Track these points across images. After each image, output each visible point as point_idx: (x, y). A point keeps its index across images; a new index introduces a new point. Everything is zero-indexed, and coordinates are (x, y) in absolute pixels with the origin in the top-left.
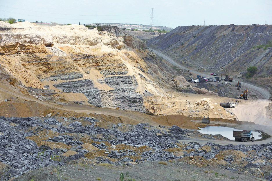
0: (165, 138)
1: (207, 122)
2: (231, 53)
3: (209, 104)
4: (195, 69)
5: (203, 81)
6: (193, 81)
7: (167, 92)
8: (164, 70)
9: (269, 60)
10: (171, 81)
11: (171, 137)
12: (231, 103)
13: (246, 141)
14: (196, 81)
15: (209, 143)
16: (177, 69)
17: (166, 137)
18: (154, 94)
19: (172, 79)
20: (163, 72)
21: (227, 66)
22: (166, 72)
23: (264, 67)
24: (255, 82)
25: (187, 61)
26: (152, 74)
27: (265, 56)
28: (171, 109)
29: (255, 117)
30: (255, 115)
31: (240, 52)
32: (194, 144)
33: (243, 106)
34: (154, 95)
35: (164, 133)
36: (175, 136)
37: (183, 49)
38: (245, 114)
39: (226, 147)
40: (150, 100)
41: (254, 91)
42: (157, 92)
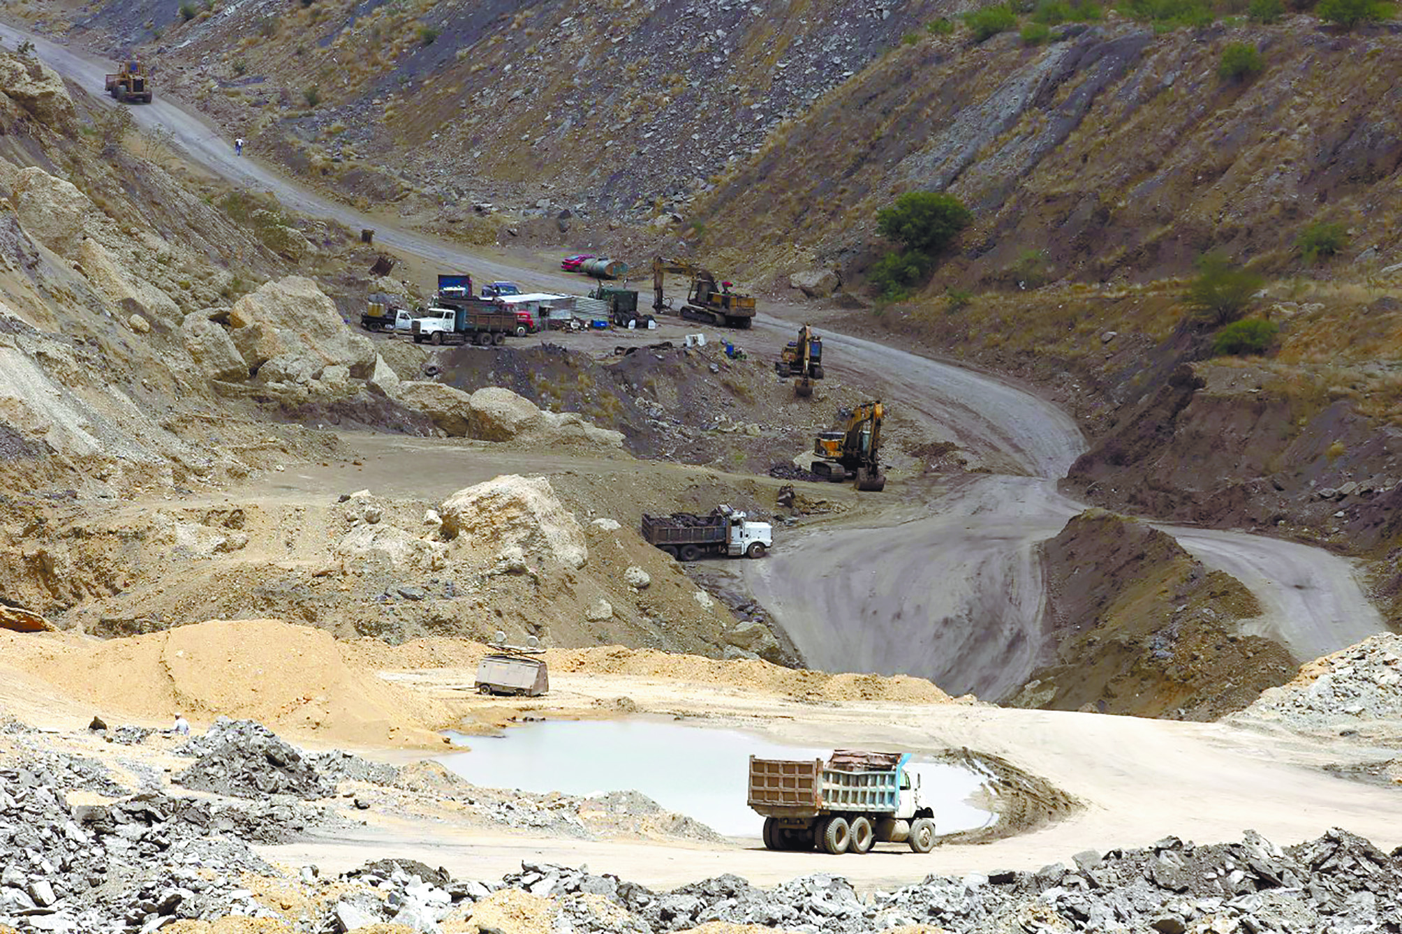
0: (141, 829)
1: (526, 686)
2: (740, 79)
3: (548, 529)
4: (419, 219)
5: (495, 323)
6: (400, 322)
7: (167, 427)
8: (138, 224)
9: (1074, 136)
10: (207, 323)
11: (201, 819)
12: (736, 515)
13: (864, 844)
14: (429, 325)
15: (535, 870)
16: (260, 221)
17: (149, 818)
18: (49, 437)
19: (211, 311)
20: (130, 249)
21: (702, 189)
22: (164, 247)
23: (1023, 200)
24: (949, 331)
25: (346, 149)
26: (31, 266)
27: (1038, 102)
28: (208, 575)
29: (949, 634)
30: (946, 622)
31: (818, 65)
32: (399, 875)
33: (847, 542)
34: (51, 451)
35: (133, 784)
36: (230, 813)
37: (311, 34)
38: (863, 611)
39: (690, 902)
40: (16, 496)
41: (938, 411)
42: (82, 420)
